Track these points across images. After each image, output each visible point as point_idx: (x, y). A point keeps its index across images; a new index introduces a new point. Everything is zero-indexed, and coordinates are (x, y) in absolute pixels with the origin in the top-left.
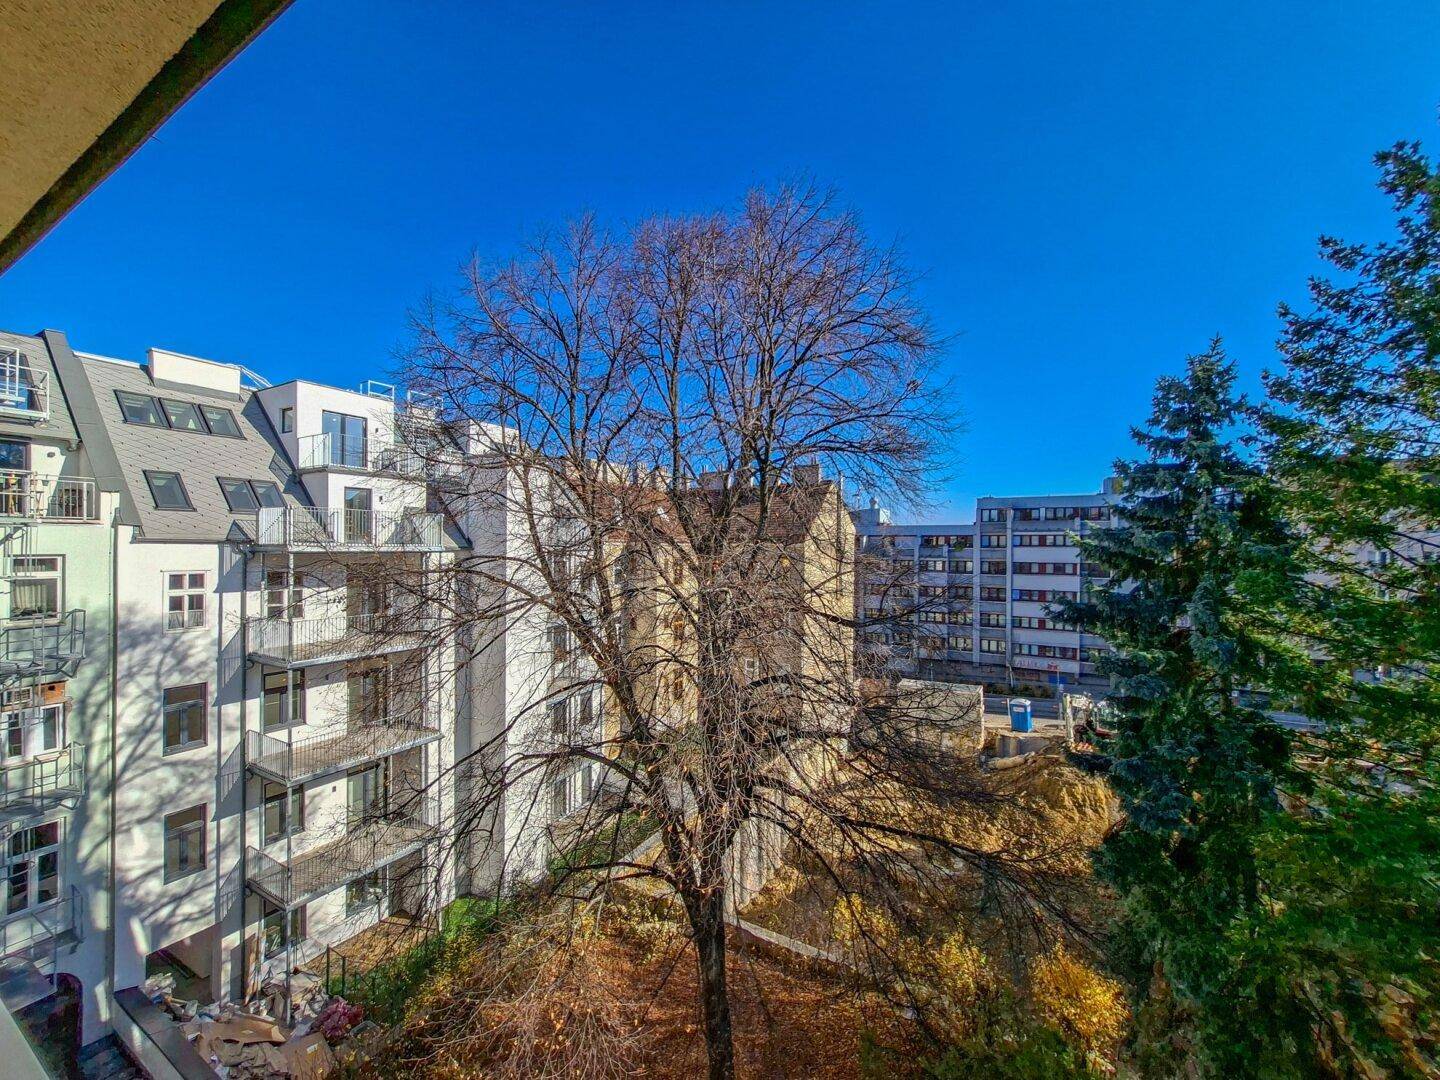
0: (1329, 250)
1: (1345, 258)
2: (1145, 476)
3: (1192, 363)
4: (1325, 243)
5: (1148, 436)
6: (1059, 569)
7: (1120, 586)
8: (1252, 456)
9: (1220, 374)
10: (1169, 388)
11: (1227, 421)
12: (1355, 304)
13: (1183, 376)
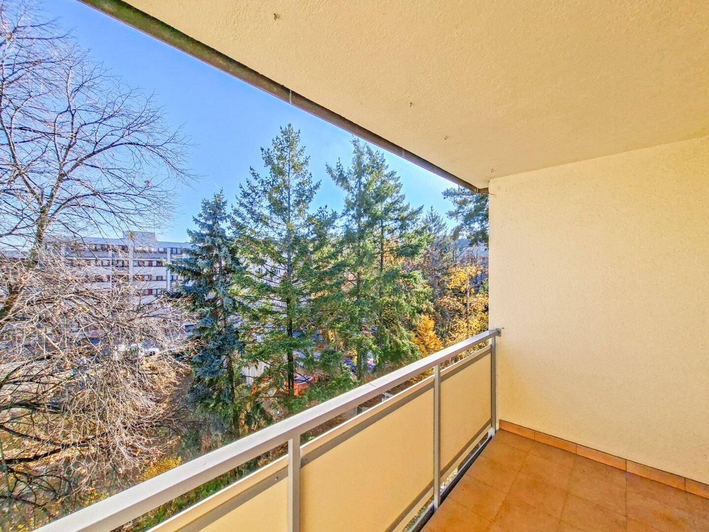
0: (252, 172)
1: (256, 176)
2: (200, 237)
3: (215, 196)
4: (251, 169)
5: (199, 221)
6: (160, 279)
7: (188, 283)
8: (229, 234)
9: (223, 203)
10: (206, 204)
11: (225, 221)
12: (256, 191)
13: (211, 200)
